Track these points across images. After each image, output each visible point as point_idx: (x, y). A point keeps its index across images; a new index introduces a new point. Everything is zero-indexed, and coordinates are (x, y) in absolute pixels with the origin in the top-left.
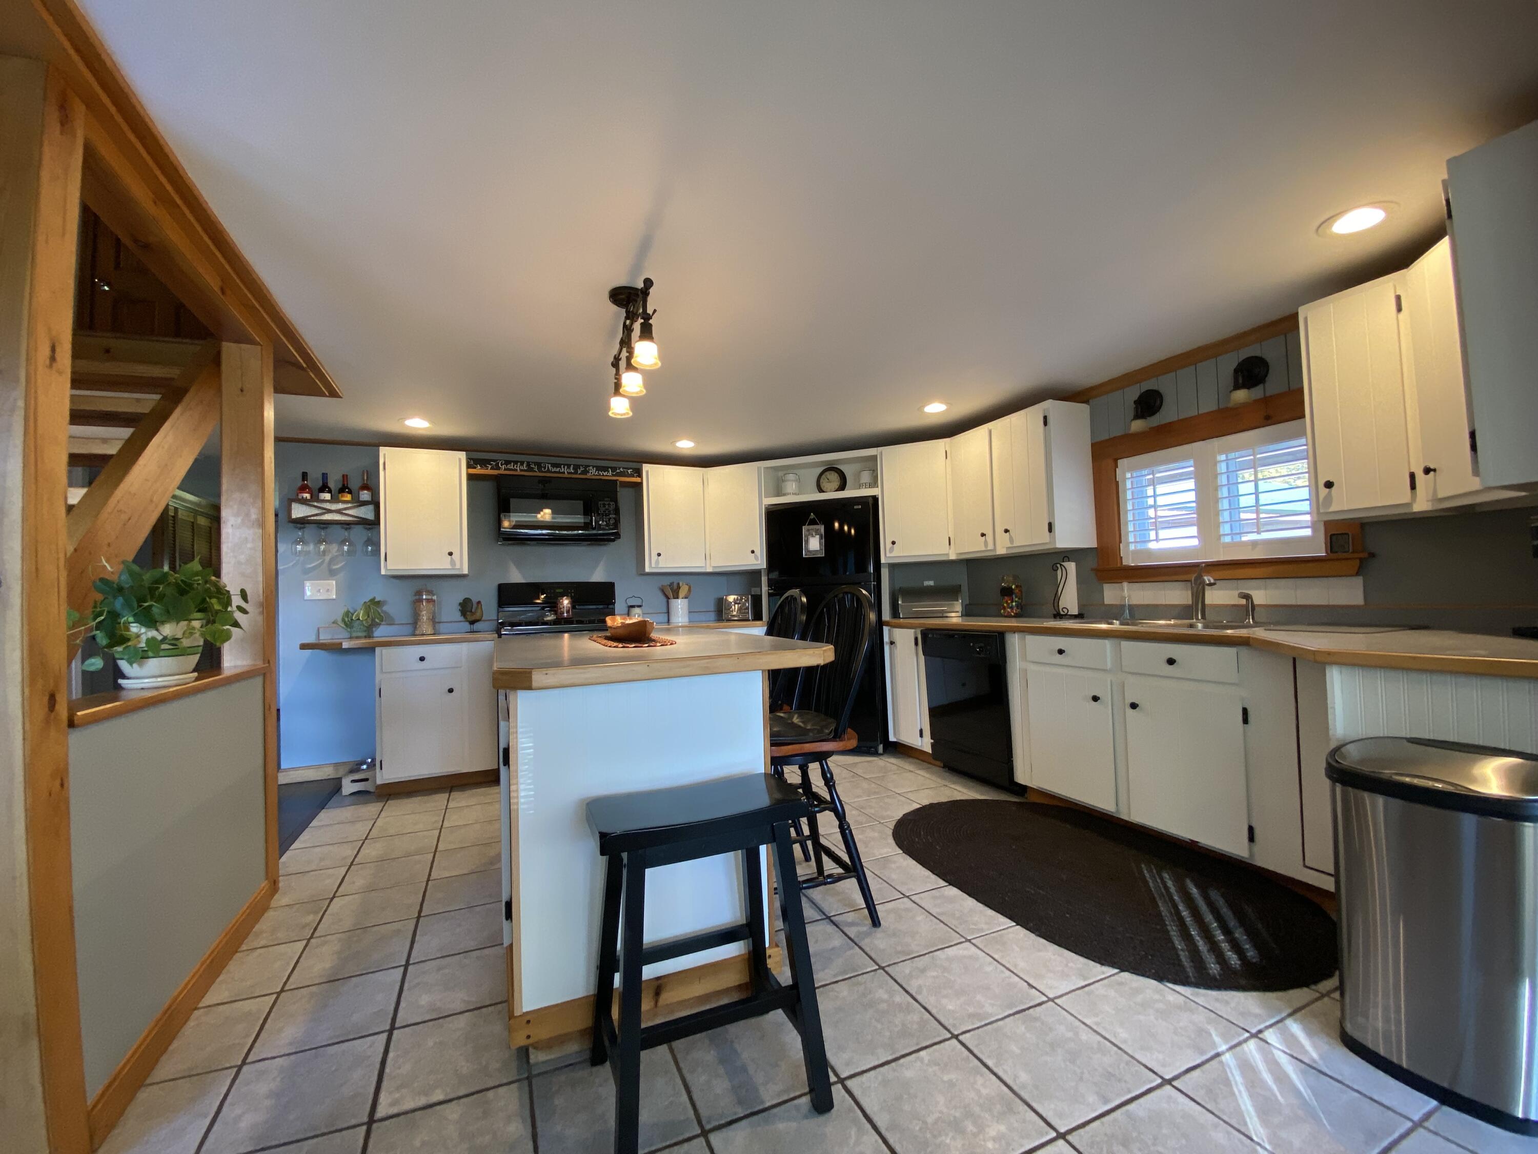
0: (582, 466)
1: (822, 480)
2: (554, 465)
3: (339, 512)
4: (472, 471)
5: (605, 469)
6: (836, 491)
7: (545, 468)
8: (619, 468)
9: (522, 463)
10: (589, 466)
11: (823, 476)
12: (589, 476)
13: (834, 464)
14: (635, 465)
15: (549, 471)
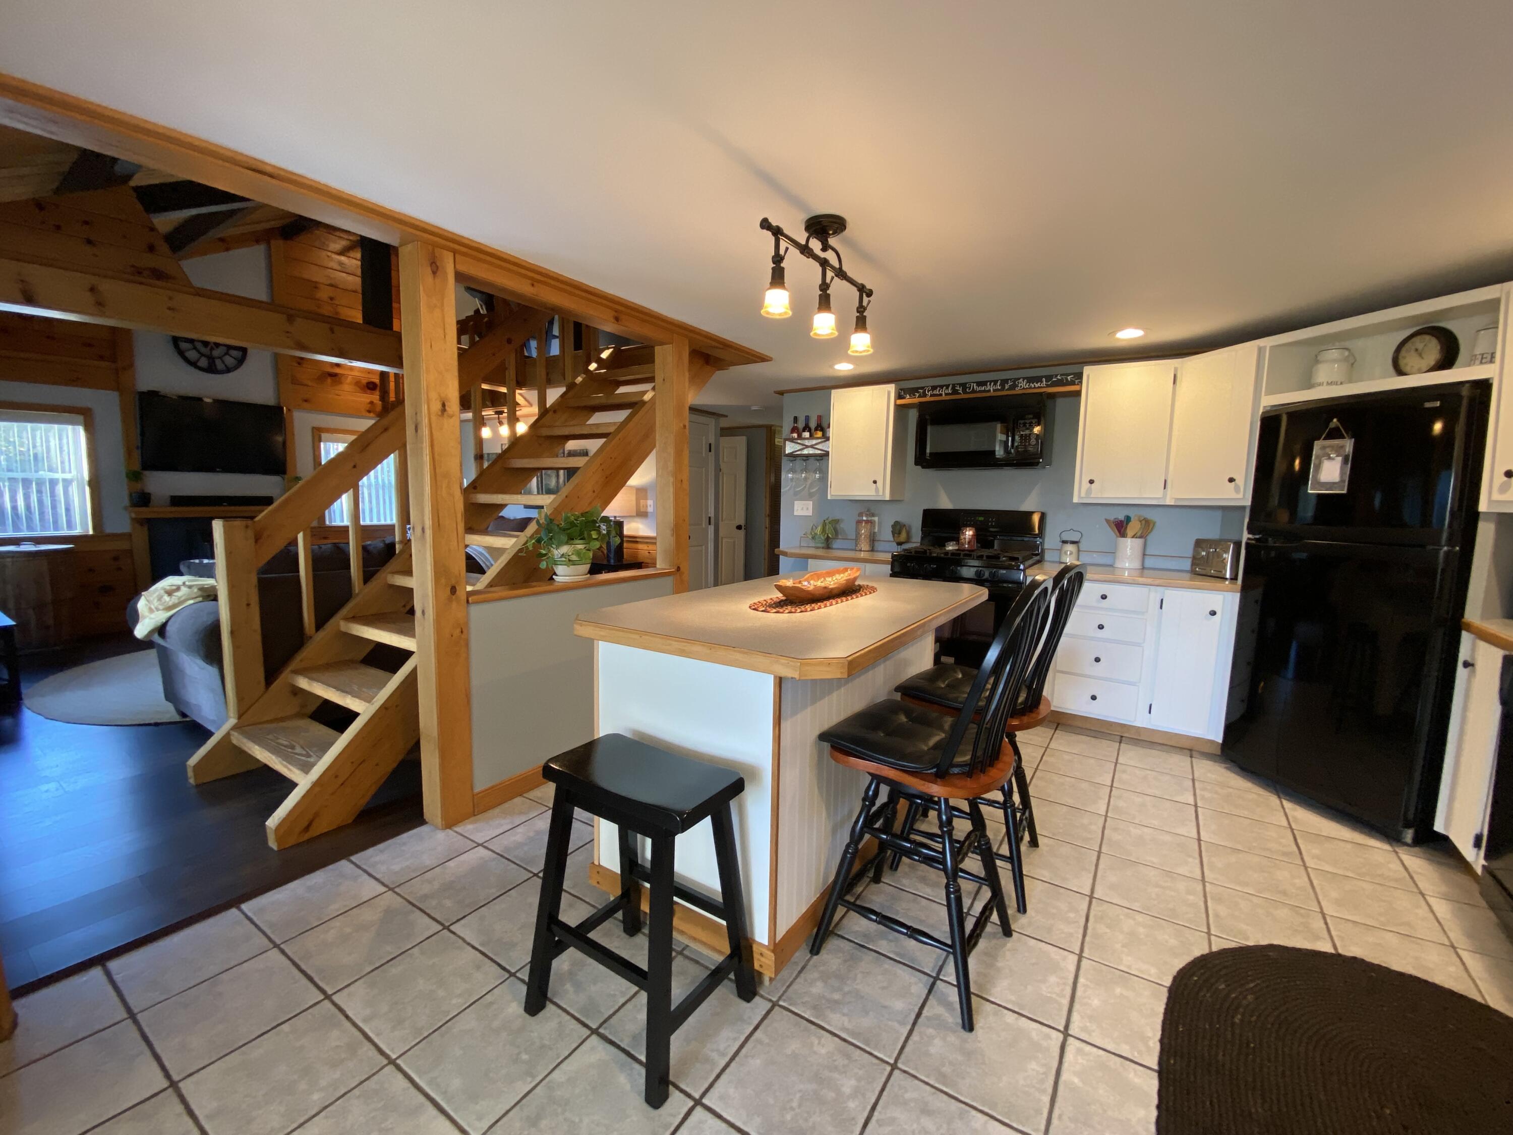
0: (1011, 379)
1: (1403, 353)
2: (980, 384)
3: (812, 447)
4: (900, 402)
5: (1038, 379)
6: (1428, 371)
7: (970, 388)
8: (1056, 376)
9: (947, 386)
10: (1019, 379)
11: (1408, 345)
12: (1018, 391)
13: (1439, 321)
14: (1074, 369)
15: (974, 391)
